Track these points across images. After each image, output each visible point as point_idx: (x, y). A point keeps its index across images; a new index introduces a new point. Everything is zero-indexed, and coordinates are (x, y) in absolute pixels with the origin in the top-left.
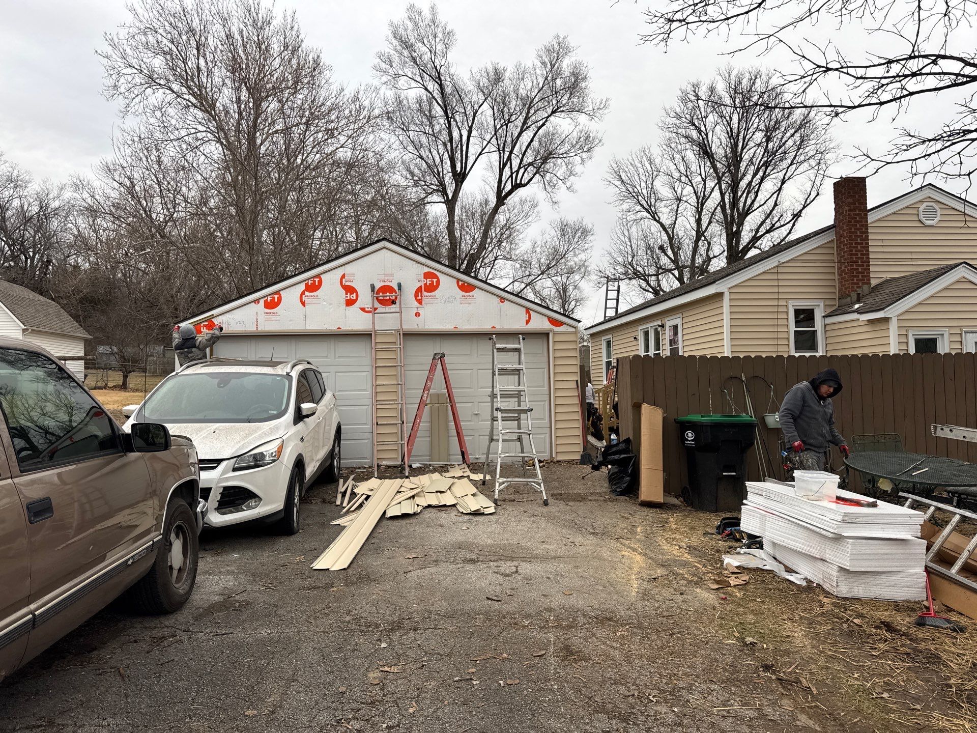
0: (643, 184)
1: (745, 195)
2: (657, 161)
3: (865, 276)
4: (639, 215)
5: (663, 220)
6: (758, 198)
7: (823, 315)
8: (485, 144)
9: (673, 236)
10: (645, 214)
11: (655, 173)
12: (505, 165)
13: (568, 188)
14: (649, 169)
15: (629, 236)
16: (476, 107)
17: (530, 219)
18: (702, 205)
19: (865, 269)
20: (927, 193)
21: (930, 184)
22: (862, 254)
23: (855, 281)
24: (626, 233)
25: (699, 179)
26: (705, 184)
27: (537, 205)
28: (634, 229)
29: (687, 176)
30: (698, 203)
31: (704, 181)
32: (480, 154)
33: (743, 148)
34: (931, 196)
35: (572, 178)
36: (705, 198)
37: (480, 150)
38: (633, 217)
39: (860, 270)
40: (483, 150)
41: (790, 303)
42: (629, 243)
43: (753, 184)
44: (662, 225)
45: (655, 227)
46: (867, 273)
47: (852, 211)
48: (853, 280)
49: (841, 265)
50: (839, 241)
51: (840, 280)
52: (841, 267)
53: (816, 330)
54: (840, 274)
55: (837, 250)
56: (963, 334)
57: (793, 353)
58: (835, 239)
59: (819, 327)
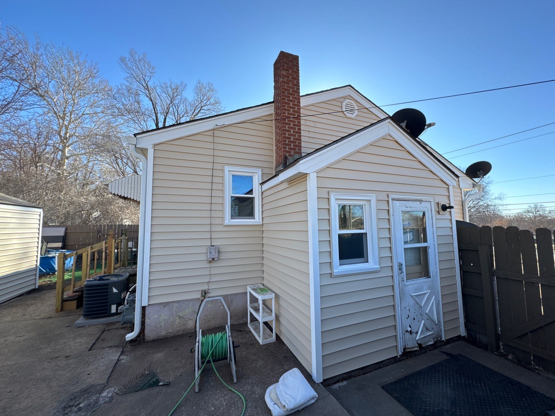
3: (297, 146)
7: (260, 182)
19: (297, 139)
20: (348, 92)
21: (350, 86)
22: (294, 125)
23: (287, 149)
34: (351, 95)
39: (292, 139)
41: (227, 168)
46: (299, 143)
47: (285, 83)
48: (285, 148)
49: (277, 136)
50: (277, 114)
51: (277, 151)
52: (277, 138)
53: (254, 197)
54: (276, 145)
55: (275, 123)
56: (390, 201)
57: (228, 220)
58: (273, 112)
59: (256, 194)
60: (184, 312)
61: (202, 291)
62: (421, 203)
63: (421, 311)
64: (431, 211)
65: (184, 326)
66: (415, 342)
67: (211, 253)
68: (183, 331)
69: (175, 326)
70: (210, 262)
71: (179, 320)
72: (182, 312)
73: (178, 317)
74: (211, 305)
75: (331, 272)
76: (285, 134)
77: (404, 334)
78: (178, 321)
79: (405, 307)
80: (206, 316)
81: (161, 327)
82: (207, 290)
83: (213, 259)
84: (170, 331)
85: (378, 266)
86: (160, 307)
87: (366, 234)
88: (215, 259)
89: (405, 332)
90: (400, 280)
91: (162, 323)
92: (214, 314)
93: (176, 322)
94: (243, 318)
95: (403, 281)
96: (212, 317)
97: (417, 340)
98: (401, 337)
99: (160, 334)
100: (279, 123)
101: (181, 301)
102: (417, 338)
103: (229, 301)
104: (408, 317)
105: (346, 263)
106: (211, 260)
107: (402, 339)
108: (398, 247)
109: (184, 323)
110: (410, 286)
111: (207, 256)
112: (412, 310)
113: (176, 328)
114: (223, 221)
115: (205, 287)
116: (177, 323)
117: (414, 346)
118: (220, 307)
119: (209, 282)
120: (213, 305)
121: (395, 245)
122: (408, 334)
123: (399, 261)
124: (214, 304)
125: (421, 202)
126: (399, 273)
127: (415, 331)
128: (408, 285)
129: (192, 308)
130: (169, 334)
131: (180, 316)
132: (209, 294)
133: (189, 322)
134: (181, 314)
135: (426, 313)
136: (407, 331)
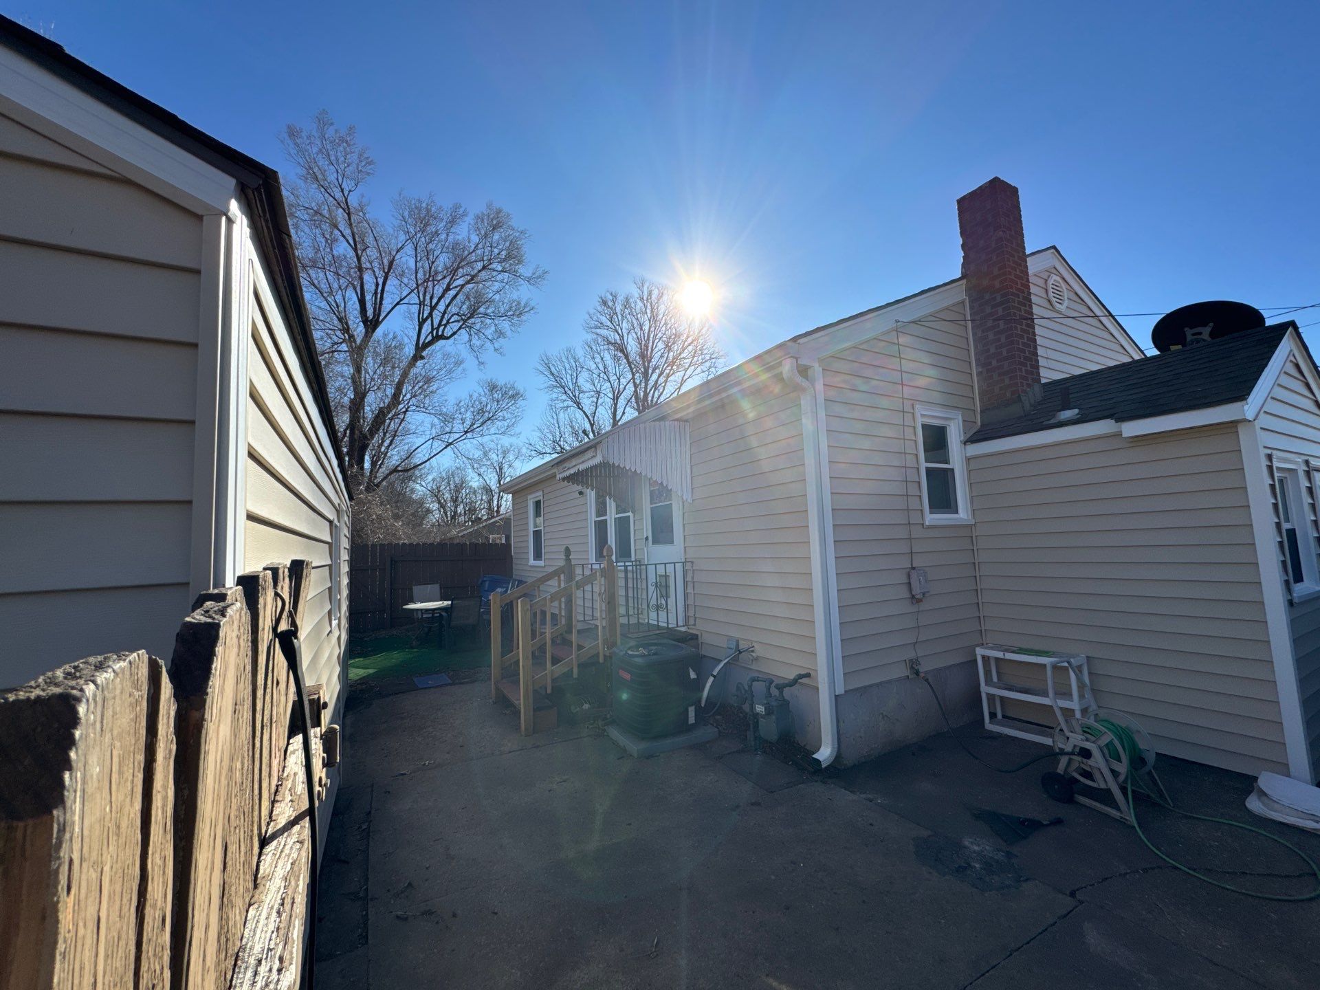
0: (569, 377)
1: (652, 391)
2: (581, 360)
4: (566, 404)
5: (586, 409)
6: (664, 393)
7: (963, 438)
8: (404, 294)
9: (594, 422)
10: (570, 403)
11: (579, 369)
12: (425, 320)
13: (496, 350)
14: (574, 365)
15: (557, 419)
16: (394, 253)
17: (454, 375)
18: (618, 398)
20: (1051, 259)
24: (555, 417)
25: (615, 377)
26: (619, 381)
27: (462, 362)
28: (561, 415)
29: (605, 373)
30: (614, 396)
31: (619, 379)
32: (398, 304)
33: (652, 350)
35: (501, 340)
36: (619, 393)
37: (398, 300)
38: (562, 405)
40: (401, 300)
42: (557, 425)
43: (659, 383)
44: (584, 413)
45: (579, 414)
49: (986, 346)
50: (980, 301)
51: (985, 375)
52: (988, 350)
53: (954, 471)
54: (983, 364)
57: (928, 516)
59: (956, 463)
60: (887, 705)
65: (891, 735)
67: (920, 582)
68: (890, 744)
69: (880, 735)
70: (919, 601)
71: (883, 723)
76: (1018, 343)
81: (861, 737)
82: (917, 659)
84: (873, 746)
86: (856, 697)
87: (1294, 530)
88: (926, 596)
91: (861, 730)
92: (926, 709)
93: (879, 726)
96: (925, 716)
99: (861, 751)
101: (881, 683)
103: (943, 680)
106: (922, 596)
109: (890, 728)
113: (881, 738)
114: (923, 516)
116: (881, 729)
119: (916, 643)
130: (872, 752)
132: (920, 666)
133: (896, 726)
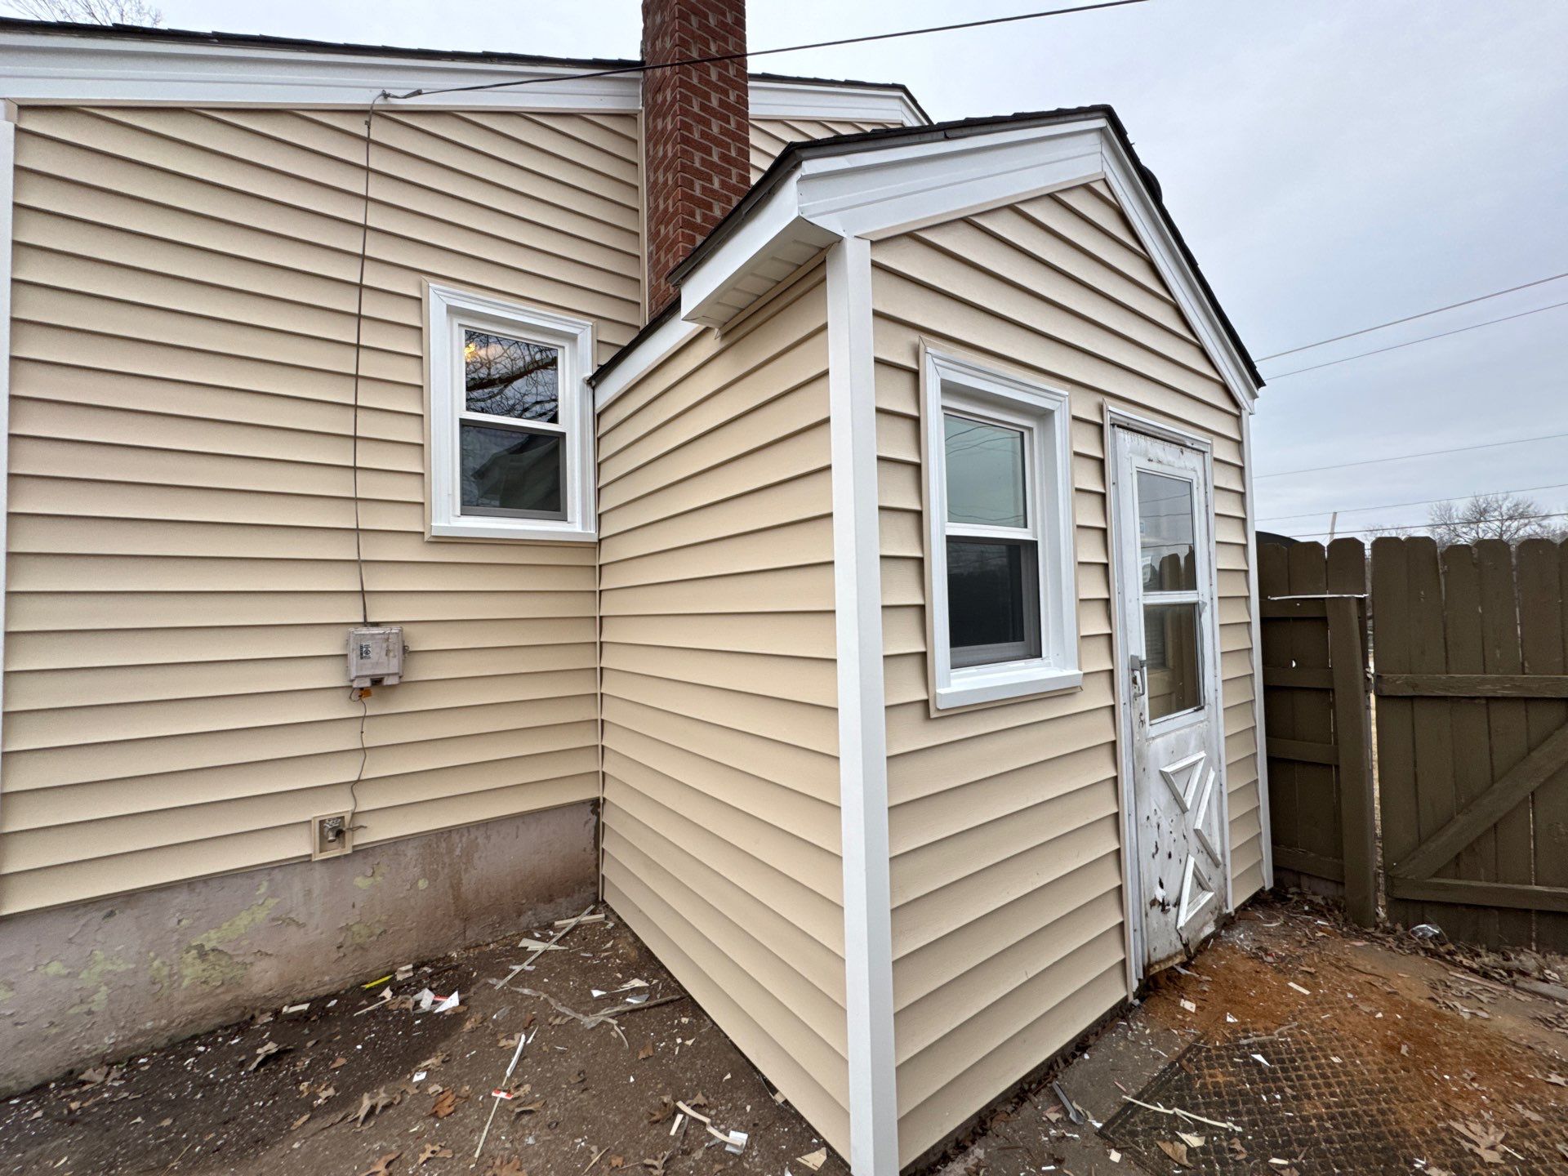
7: (591, 371)
20: (896, 109)
22: (723, 157)
41: (438, 296)
48: (691, 240)
49: (656, 200)
50: (654, 110)
51: (655, 257)
52: (657, 207)
53: (563, 435)
54: (654, 236)
55: (647, 152)
56: (1107, 428)
57: (449, 517)
58: (640, 108)
59: (573, 422)
60: (225, 925)
61: (322, 822)
62: (1182, 452)
63: (1183, 827)
64: (1206, 484)
65: (228, 991)
66: (1174, 936)
67: (364, 653)
68: (225, 1011)
69: (179, 996)
70: (363, 693)
71: (200, 966)
72: (219, 927)
73: (194, 952)
74: (369, 881)
75: (924, 697)
76: (691, 186)
77: (1147, 915)
78: (192, 970)
79: (1148, 818)
80: (348, 928)
81: (90, 1013)
82: (348, 818)
83: (377, 682)
84: (149, 1025)
85: (1077, 672)
86: (82, 922)
87: (1034, 544)
88: (388, 681)
89: (1148, 906)
90: (1136, 721)
91: (96, 997)
92: (384, 918)
93: (182, 977)
94: (520, 914)
95: (1143, 722)
96: (378, 932)
97: (1181, 928)
98: (1138, 928)
99: (87, 1047)
100: (665, 171)
101: (206, 879)
102: (1181, 923)
103: (458, 852)
104: (1154, 850)
105: (970, 659)
106: (367, 683)
107: (1139, 933)
108: (1130, 601)
109: (229, 976)
110: (1158, 740)
111: (347, 670)
112: (1165, 826)
113: (183, 1004)
114: (425, 518)
115: (340, 807)
116: (186, 983)
117: (1172, 951)
118: (414, 884)
119: (359, 781)
120: (379, 879)
121: (1122, 593)
122: (1157, 909)
123: (1132, 653)
124: (383, 875)
125: (1184, 448)
126: (1132, 694)
127: (1172, 899)
128: (1153, 738)
129: (272, 902)
130: (139, 1040)
131: (207, 948)
132: (361, 831)
133: (257, 968)
134: (209, 940)
135: (1196, 831)
136: (1154, 902)
